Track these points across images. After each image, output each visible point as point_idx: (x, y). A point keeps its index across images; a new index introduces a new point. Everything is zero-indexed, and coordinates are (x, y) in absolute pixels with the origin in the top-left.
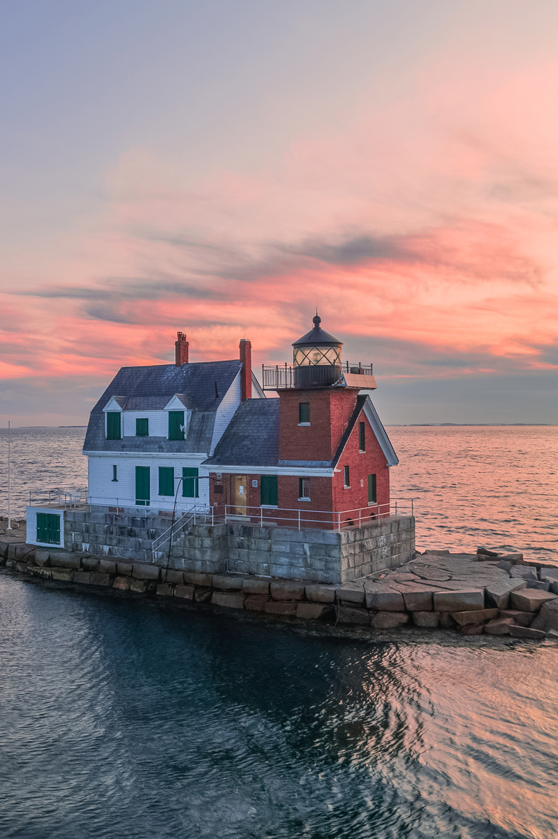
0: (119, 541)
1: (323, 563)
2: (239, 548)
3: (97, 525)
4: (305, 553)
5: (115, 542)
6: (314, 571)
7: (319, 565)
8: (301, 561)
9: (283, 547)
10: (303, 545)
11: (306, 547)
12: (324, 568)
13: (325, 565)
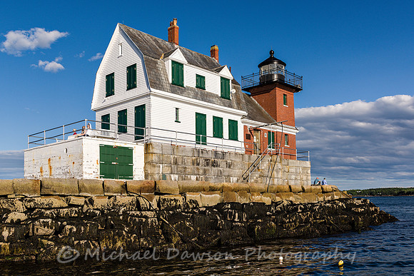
0: (205, 172)
5: (201, 171)
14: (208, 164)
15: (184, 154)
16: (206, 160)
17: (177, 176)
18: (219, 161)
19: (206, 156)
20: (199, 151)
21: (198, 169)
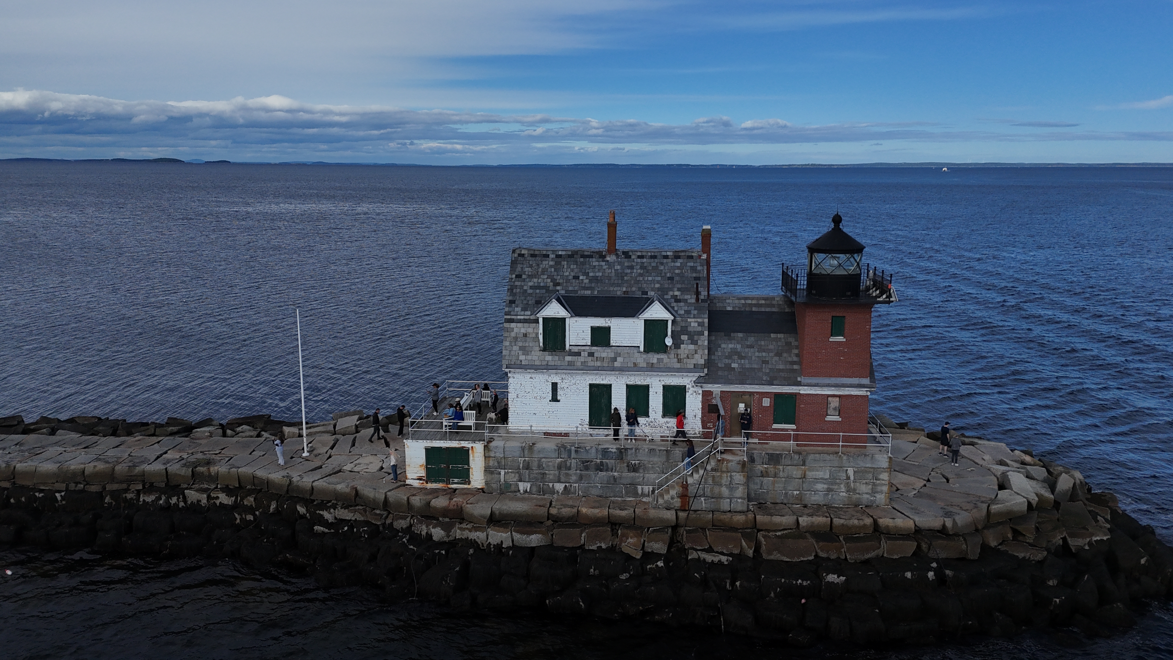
0: (581, 478)
1: (870, 487)
2: (762, 476)
3: (543, 460)
4: (848, 478)
5: (574, 478)
6: (858, 496)
7: (864, 488)
8: (842, 486)
9: (822, 473)
10: (847, 470)
11: (851, 472)
12: (870, 492)
13: (872, 489)
14: (587, 468)
15: (541, 456)
16: (584, 462)
17: (528, 486)
18: (610, 462)
19: (584, 456)
20: (570, 451)
21: (567, 475)
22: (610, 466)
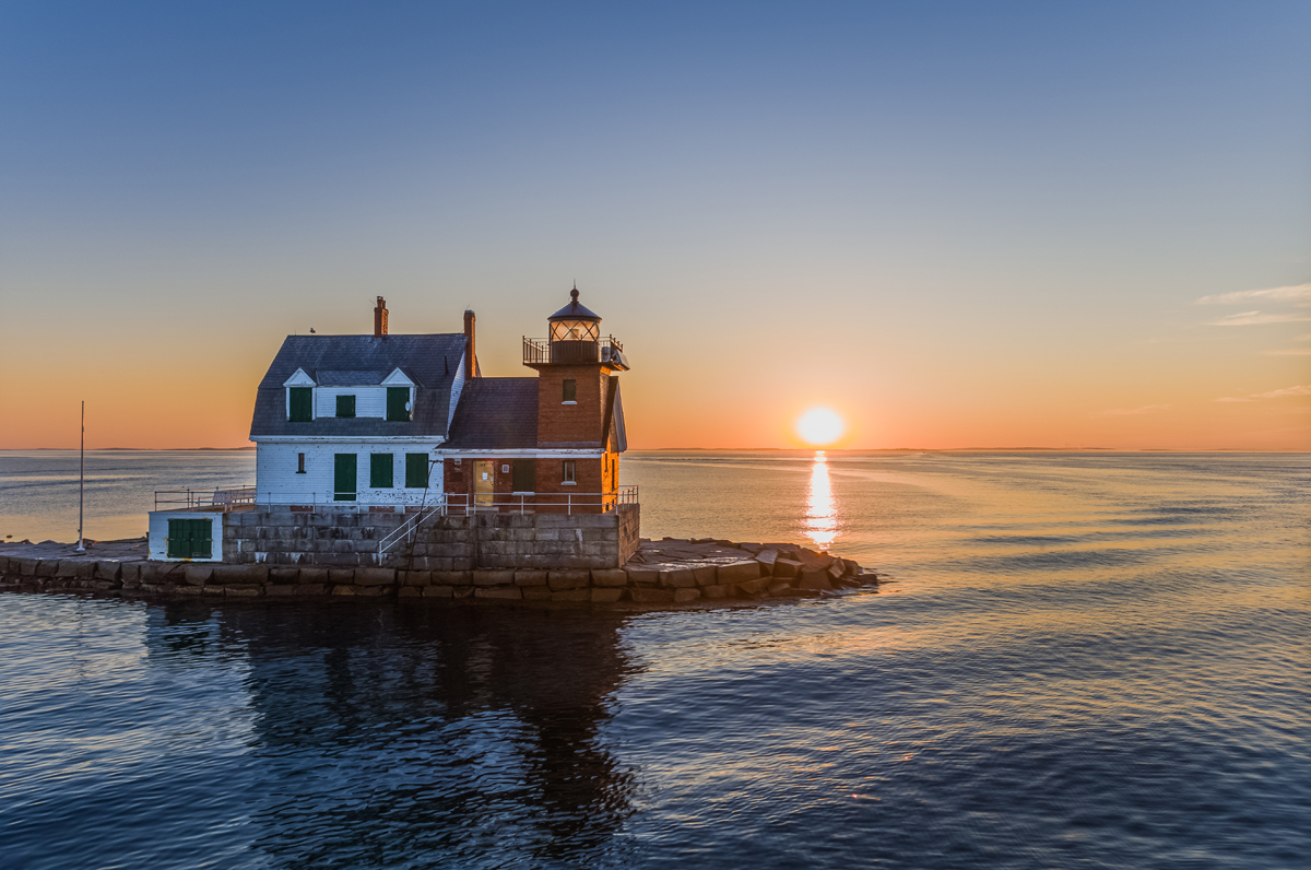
0: (317, 547)
1: (599, 548)
2: (494, 539)
3: (280, 528)
4: (577, 539)
5: (310, 546)
6: (587, 557)
7: (593, 550)
8: (572, 547)
9: (550, 535)
10: (575, 531)
11: (579, 532)
12: (599, 553)
13: (601, 550)
14: (322, 536)
15: (278, 524)
16: (320, 528)
17: (264, 555)
18: (346, 530)
19: (320, 523)
20: (306, 517)
22: (345, 533)
